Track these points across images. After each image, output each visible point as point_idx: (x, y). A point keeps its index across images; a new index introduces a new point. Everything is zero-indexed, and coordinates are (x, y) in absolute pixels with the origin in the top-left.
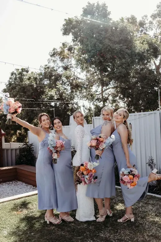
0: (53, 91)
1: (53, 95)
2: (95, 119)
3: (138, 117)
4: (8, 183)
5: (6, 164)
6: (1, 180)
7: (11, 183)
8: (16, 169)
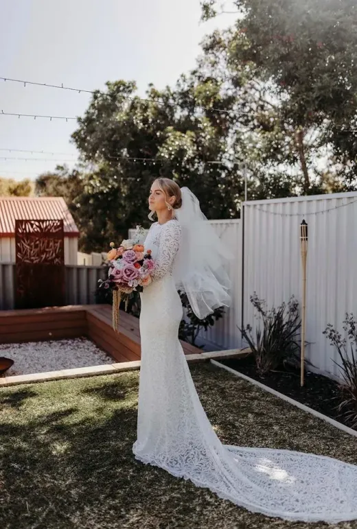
0: (186, 136)
1: (185, 147)
2: (245, 208)
3: (334, 203)
4: (66, 341)
5: (75, 301)
6: (50, 334)
7: (70, 342)
8: (85, 312)
